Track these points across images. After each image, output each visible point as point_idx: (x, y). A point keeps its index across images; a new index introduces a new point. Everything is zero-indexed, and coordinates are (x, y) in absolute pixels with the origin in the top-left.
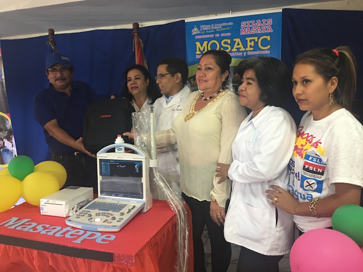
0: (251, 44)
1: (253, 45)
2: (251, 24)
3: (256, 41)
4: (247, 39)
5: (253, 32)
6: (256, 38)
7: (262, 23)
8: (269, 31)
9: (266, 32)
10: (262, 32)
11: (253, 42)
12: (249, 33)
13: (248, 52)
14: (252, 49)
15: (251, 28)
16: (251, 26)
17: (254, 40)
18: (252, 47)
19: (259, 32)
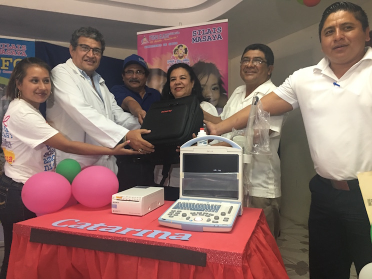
0: (6, 63)
1: (8, 65)
2: (6, 46)
3: (11, 61)
4: (2, 58)
5: (8, 53)
6: (11, 60)
7: (17, 47)
8: (24, 56)
9: (21, 55)
10: (17, 55)
11: (8, 62)
12: (4, 54)
13: (3, 71)
14: (7, 68)
15: (6, 50)
16: (6, 48)
17: (9, 61)
18: (7, 67)
19: (14, 54)
